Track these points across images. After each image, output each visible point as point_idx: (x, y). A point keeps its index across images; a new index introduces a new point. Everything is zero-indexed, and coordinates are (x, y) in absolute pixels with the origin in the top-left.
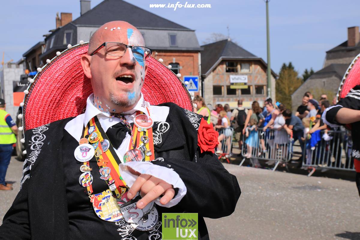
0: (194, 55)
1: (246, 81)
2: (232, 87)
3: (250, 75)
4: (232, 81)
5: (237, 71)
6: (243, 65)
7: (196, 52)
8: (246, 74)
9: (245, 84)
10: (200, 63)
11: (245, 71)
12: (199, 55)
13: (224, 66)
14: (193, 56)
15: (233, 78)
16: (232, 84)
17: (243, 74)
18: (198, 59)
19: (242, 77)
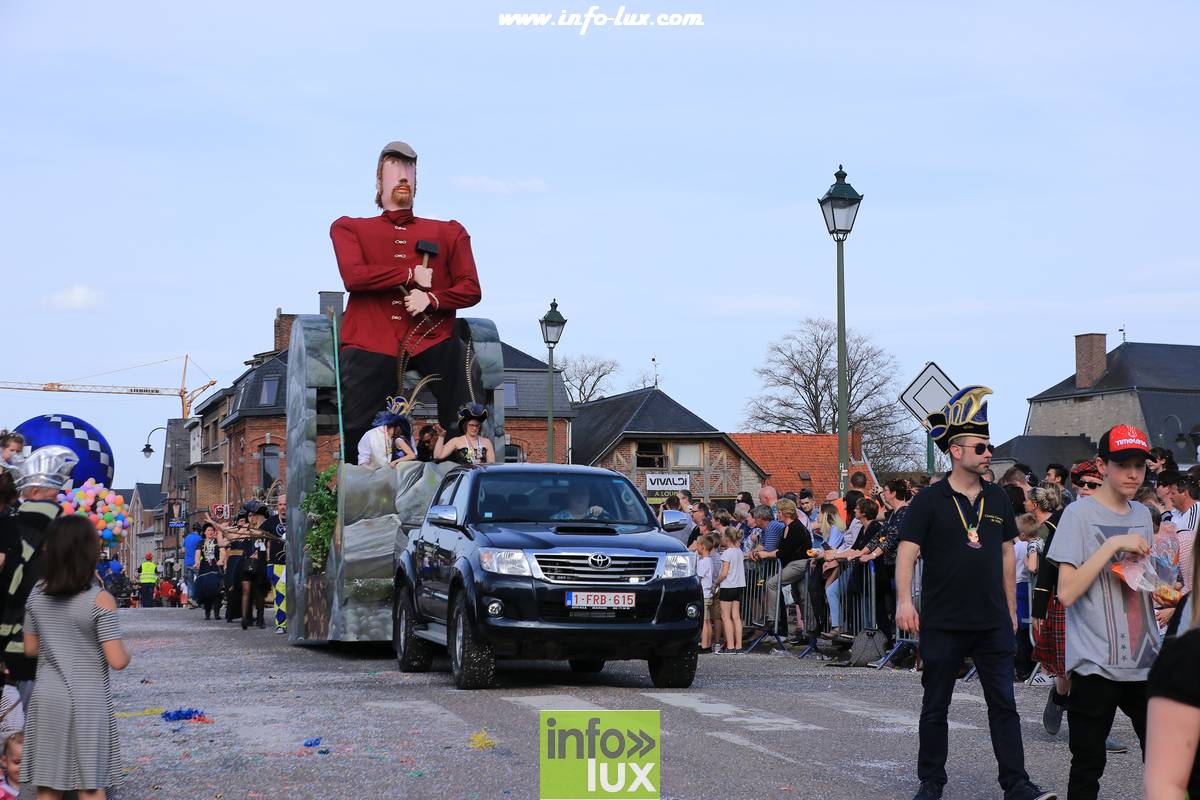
0: (555, 426)
2: (650, 501)
3: (697, 472)
4: (650, 487)
5: (663, 463)
6: (684, 449)
7: (561, 419)
8: (688, 471)
11: (687, 461)
12: (570, 427)
13: (633, 452)
14: (552, 429)
15: (653, 480)
16: (651, 494)
17: (679, 471)
18: (565, 437)
19: (676, 477)
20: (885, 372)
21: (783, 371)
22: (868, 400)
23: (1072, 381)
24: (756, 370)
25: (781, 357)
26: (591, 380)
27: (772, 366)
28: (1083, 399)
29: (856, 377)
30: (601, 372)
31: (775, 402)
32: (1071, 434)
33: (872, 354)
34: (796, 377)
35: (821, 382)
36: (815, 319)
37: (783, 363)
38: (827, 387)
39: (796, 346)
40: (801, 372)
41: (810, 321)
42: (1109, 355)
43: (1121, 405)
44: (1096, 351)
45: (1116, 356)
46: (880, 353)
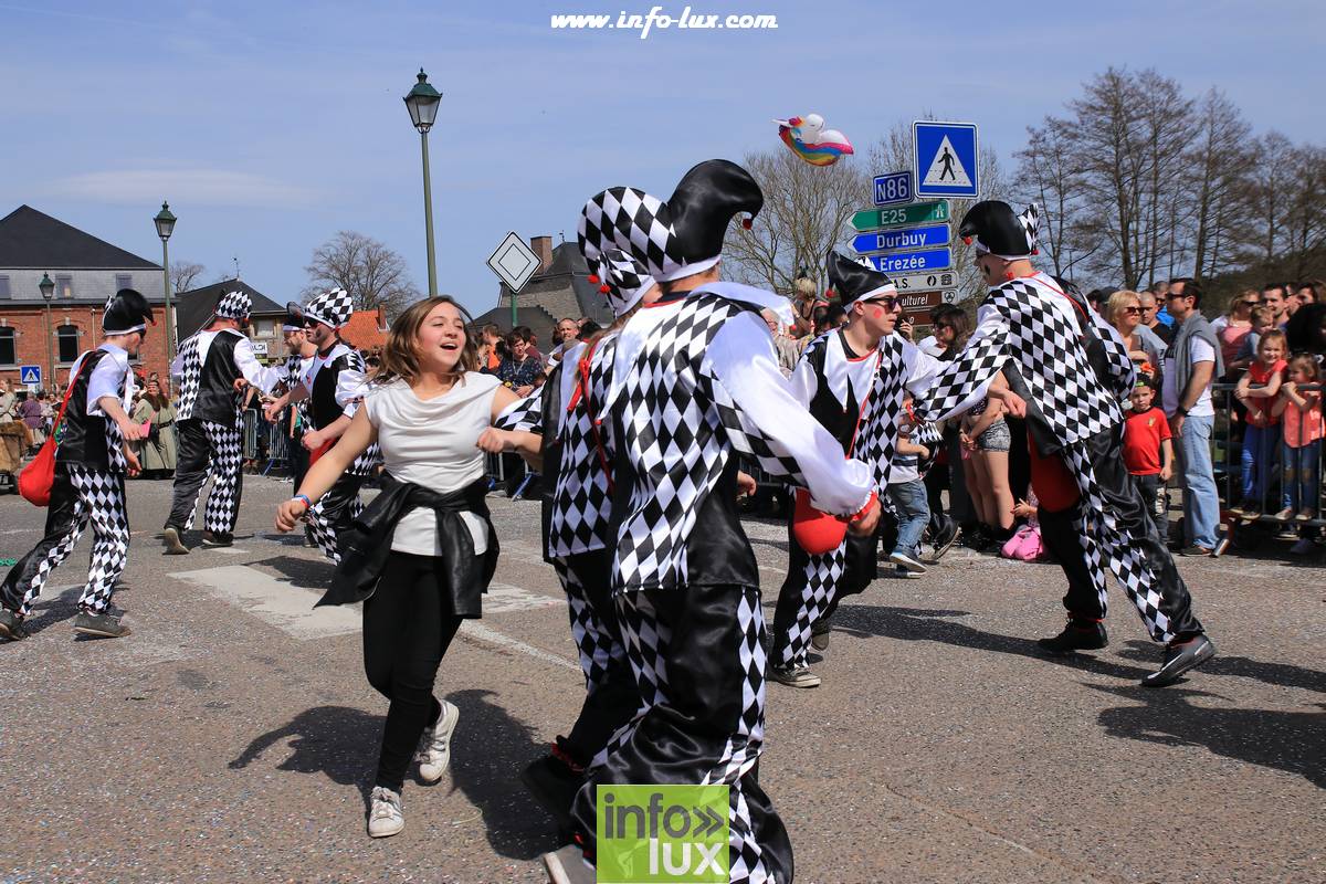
1: (265, 351)
3: (272, 340)
6: (261, 324)
7: (168, 305)
8: (265, 339)
10: (175, 323)
11: (263, 333)
12: (175, 310)
14: (162, 312)
17: (259, 340)
18: (171, 318)
20: (395, 267)
21: (324, 268)
22: (385, 287)
24: (305, 268)
25: (322, 258)
26: (185, 279)
27: (316, 265)
28: (538, 282)
29: (376, 272)
30: (192, 272)
32: (530, 306)
33: (386, 256)
34: (334, 273)
35: (352, 276)
36: (345, 231)
37: (324, 262)
38: (357, 279)
39: (333, 251)
40: (338, 269)
41: (342, 233)
42: (554, 251)
43: (564, 286)
44: (544, 247)
45: (559, 251)
46: (392, 254)
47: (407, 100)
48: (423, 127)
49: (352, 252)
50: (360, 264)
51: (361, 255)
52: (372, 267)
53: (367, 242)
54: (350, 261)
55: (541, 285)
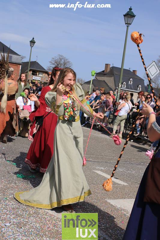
0: (18, 65)
1: (40, 80)
2: (33, 81)
3: (42, 77)
4: (33, 79)
5: (36, 75)
6: (40, 73)
7: (20, 64)
8: (40, 77)
9: (39, 81)
10: (20, 69)
11: (40, 75)
12: (21, 66)
13: (31, 72)
15: (34, 77)
16: (34, 80)
17: (39, 77)
18: (20, 68)
19: (38, 78)
21: (53, 62)
23: (103, 71)
24: (49, 61)
25: (54, 60)
27: (52, 61)
28: (105, 75)
31: (51, 67)
32: (102, 80)
33: (69, 62)
35: (60, 65)
36: (60, 54)
37: (54, 61)
38: (61, 66)
39: (56, 59)
40: (57, 63)
41: (59, 55)
42: (110, 68)
43: (111, 77)
44: (108, 67)
45: (111, 68)
46: (70, 62)
47: (125, 16)
48: (128, 24)
49: (61, 59)
50: (62, 63)
51: (63, 61)
52: (65, 64)
53: (65, 58)
54: (60, 61)
55: (106, 75)
